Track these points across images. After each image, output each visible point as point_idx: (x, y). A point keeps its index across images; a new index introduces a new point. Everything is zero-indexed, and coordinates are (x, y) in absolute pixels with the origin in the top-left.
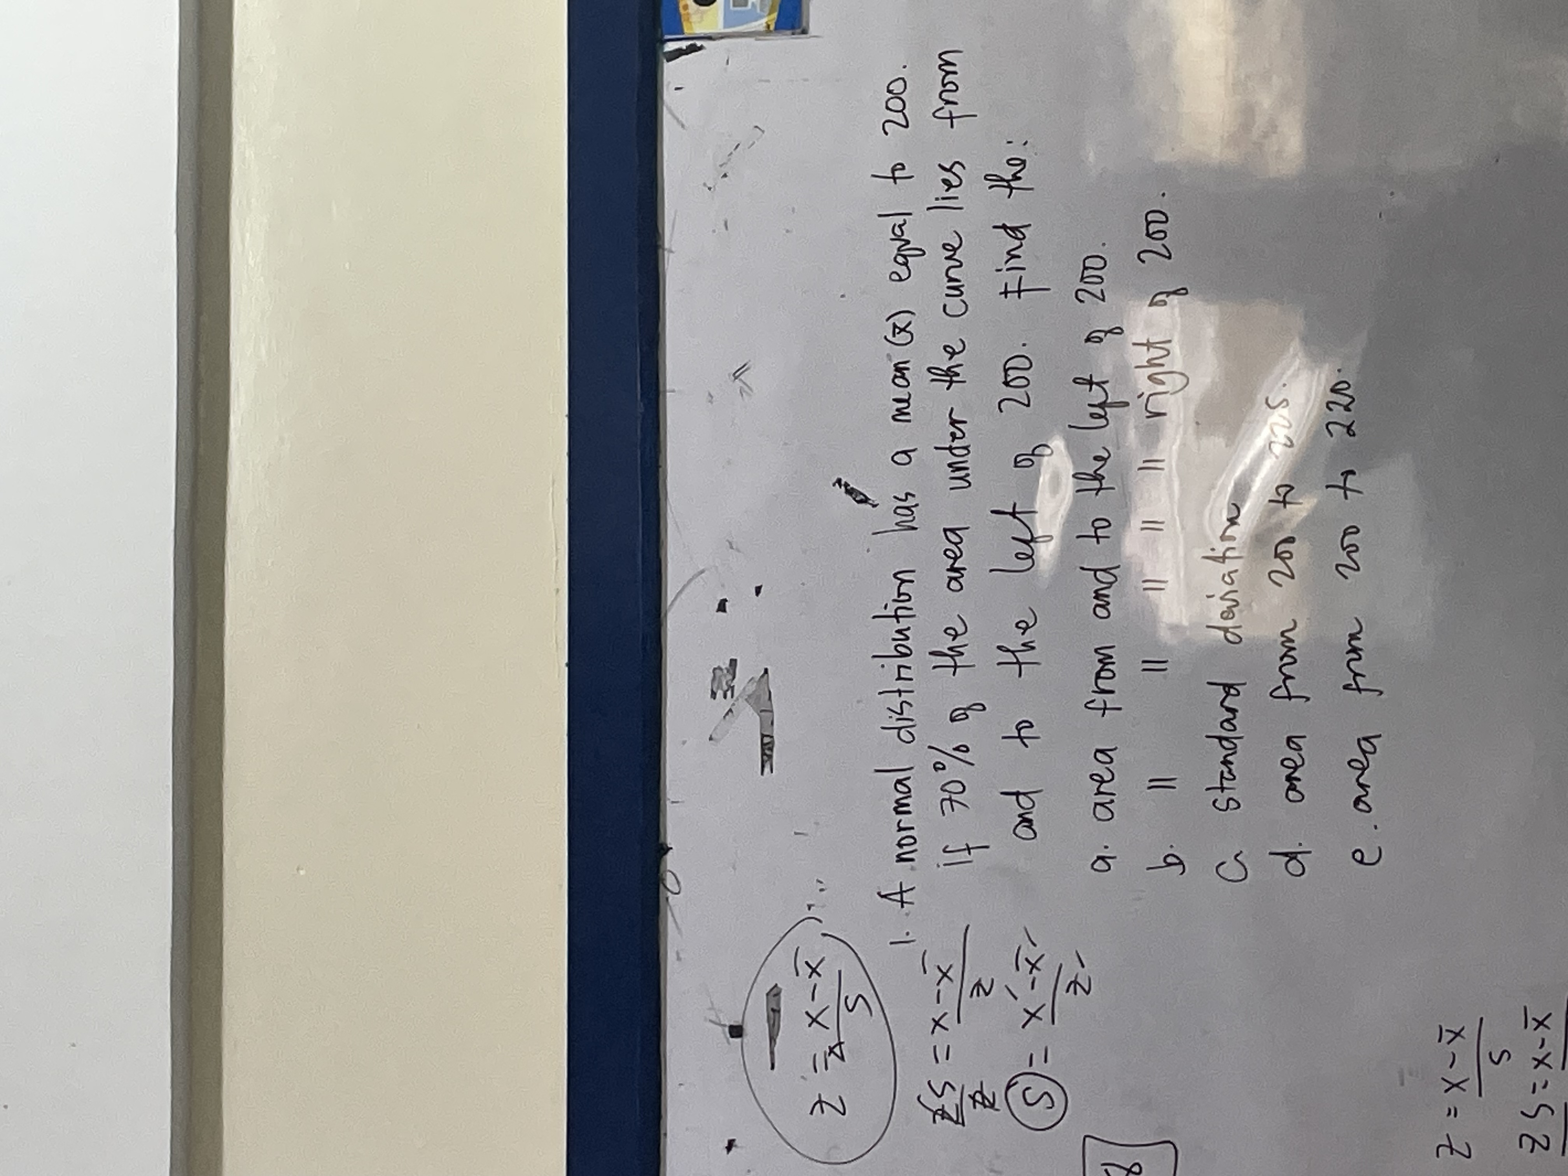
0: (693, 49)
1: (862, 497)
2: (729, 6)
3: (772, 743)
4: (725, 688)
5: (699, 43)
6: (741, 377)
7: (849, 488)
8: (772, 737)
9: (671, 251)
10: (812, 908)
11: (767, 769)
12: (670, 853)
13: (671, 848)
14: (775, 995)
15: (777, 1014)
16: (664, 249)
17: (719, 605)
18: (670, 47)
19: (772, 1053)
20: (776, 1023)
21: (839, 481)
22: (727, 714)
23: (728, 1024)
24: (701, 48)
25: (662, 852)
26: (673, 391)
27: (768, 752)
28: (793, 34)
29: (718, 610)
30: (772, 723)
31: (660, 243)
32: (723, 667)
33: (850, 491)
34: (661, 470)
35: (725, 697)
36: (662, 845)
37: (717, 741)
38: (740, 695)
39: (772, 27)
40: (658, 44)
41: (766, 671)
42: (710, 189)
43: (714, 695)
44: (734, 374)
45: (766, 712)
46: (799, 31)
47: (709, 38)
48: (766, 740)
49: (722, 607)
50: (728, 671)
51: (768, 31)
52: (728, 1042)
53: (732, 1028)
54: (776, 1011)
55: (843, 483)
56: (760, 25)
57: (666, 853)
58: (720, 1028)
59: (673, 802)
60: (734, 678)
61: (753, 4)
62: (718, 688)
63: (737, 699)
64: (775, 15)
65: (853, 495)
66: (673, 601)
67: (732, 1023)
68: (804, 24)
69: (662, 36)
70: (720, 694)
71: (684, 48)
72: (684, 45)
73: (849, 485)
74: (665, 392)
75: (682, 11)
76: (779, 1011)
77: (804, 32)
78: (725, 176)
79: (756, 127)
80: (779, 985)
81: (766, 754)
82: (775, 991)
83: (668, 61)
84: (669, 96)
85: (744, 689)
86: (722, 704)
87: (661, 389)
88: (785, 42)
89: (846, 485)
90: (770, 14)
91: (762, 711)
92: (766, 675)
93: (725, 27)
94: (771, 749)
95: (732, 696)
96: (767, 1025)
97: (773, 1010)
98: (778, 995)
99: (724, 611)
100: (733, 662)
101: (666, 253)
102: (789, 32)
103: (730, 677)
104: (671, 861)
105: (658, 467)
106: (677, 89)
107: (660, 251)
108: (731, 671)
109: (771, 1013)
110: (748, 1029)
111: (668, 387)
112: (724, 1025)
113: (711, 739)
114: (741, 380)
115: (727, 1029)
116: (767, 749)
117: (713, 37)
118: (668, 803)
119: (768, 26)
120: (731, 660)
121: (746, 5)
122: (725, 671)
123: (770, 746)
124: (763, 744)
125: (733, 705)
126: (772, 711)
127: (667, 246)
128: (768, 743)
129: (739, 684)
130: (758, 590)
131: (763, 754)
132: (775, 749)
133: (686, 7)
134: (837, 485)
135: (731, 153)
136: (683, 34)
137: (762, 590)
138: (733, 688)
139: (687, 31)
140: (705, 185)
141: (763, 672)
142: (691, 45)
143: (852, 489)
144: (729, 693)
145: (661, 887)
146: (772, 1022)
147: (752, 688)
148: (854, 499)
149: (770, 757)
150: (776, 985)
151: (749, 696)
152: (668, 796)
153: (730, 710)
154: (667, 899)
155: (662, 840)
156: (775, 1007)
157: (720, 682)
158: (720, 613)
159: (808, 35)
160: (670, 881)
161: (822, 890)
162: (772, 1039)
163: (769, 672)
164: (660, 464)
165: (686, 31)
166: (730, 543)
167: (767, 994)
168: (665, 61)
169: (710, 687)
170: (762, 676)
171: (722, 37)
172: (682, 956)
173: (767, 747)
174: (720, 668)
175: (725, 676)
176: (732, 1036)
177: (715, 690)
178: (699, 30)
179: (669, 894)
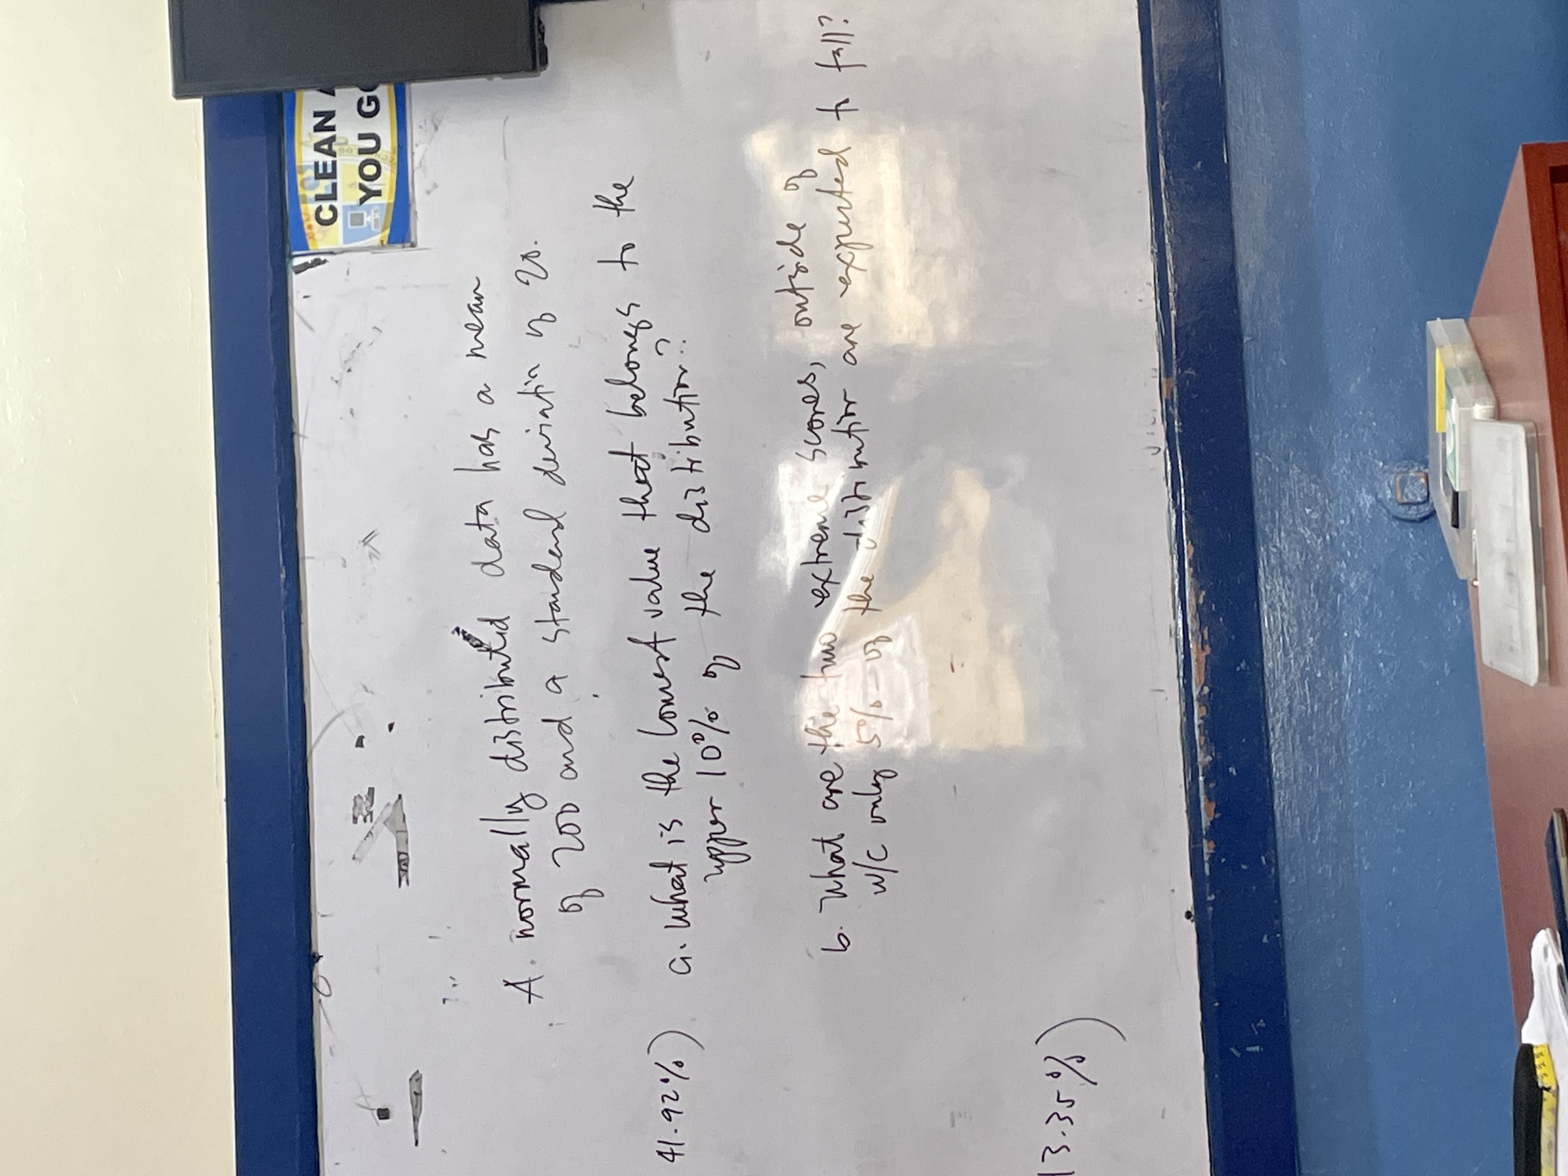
0: (317, 263)
1: (478, 642)
2: (347, 225)
3: (408, 859)
4: (365, 813)
5: (322, 258)
6: (371, 543)
7: (466, 635)
8: (407, 854)
9: (304, 437)
10: (447, 1002)
11: (404, 883)
12: (321, 961)
13: (322, 956)
14: (417, 1080)
15: (419, 1097)
16: (298, 435)
17: (358, 741)
18: (297, 262)
19: (416, 1131)
20: (419, 1106)
21: (457, 630)
22: (367, 836)
23: (377, 1108)
24: (325, 261)
25: (315, 960)
26: (312, 558)
27: (404, 867)
28: (404, 247)
29: (357, 746)
30: (407, 842)
31: (294, 430)
32: (363, 795)
33: (467, 638)
34: (303, 627)
35: (365, 820)
36: (314, 953)
37: (360, 860)
38: (378, 819)
39: (385, 243)
40: (287, 260)
41: (400, 797)
42: (337, 382)
43: (355, 819)
44: (363, 541)
45: (401, 833)
46: (409, 244)
47: (331, 253)
48: (403, 857)
49: (360, 743)
50: (367, 799)
51: (382, 246)
52: (378, 1123)
53: (379, 1110)
54: (418, 1094)
55: (461, 630)
56: (375, 240)
57: (318, 960)
58: (369, 1112)
59: (323, 916)
60: (372, 805)
61: (368, 222)
62: (359, 814)
63: (376, 823)
64: (387, 232)
65: (470, 641)
66: (318, 740)
67: (380, 1107)
68: (413, 239)
69: (290, 252)
70: (361, 818)
71: (310, 262)
72: (309, 259)
73: (466, 632)
74: (304, 558)
75: (307, 231)
76: (421, 1094)
77: (413, 245)
78: (349, 370)
79: (375, 328)
80: (420, 1072)
81: (403, 870)
82: (416, 1077)
83: (297, 273)
84: (298, 305)
85: (382, 813)
86: (363, 827)
87: (301, 556)
88: (398, 253)
89: (464, 632)
90: (383, 230)
91: (398, 832)
92: (400, 801)
93: (345, 243)
94: (406, 865)
95: (371, 820)
96: (410, 1106)
97: (416, 1094)
98: (419, 1080)
99: (362, 746)
100: (371, 791)
101: (301, 439)
102: (399, 246)
103: (369, 804)
104: (321, 968)
105: (300, 624)
106: (305, 297)
107: (295, 437)
108: (370, 798)
109: (414, 1095)
110: (394, 1112)
111: (307, 554)
112: (373, 1110)
113: (354, 858)
114: (370, 546)
115: (375, 1112)
116: (403, 864)
117: (335, 251)
118: (319, 917)
119: (382, 241)
120: (370, 789)
121: (362, 224)
122: (365, 799)
123: (406, 861)
124: (399, 861)
125: (373, 828)
126: (406, 832)
127: (301, 432)
128: (403, 860)
129: (376, 809)
130: (391, 727)
131: (400, 869)
132: (410, 865)
133: (310, 227)
134: (456, 633)
135: (354, 351)
136: (307, 249)
137: (395, 727)
138: (371, 813)
139: (312, 248)
140: (332, 378)
141: (397, 797)
142: (316, 260)
143: (470, 635)
144: (368, 818)
145: (314, 990)
146: (415, 1104)
147: (390, 810)
148: (471, 644)
149: (406, 871)
150: (418, 1072)
151: (387, 820)
152: (318, 910)
153: (370, 832)
154: (320, 1001)
155: (314, 949)
156: (417, 1091)
157: (360, 809)
158: (359, 749)
159: (416, 248)
160: (322, 986)
161: (455, 985)
162: (415, 1119)
163: (403, 797)
164: (302, 621)
165: (310, 247)
166: (365, 687)
167: (410, 1080)
168: (293, 274)
169: (352, 813)
170: (396, 802)
171: (343, 251)
172: (334, 1050)
173: (403, 863)
174: (359, 796)
175: (365, 803)
176: (380, 1119)
177: (356, 815)
178: (322, 247)
179: (321, 997)
